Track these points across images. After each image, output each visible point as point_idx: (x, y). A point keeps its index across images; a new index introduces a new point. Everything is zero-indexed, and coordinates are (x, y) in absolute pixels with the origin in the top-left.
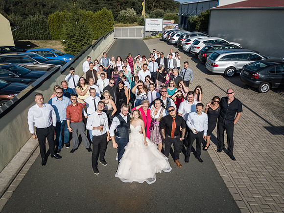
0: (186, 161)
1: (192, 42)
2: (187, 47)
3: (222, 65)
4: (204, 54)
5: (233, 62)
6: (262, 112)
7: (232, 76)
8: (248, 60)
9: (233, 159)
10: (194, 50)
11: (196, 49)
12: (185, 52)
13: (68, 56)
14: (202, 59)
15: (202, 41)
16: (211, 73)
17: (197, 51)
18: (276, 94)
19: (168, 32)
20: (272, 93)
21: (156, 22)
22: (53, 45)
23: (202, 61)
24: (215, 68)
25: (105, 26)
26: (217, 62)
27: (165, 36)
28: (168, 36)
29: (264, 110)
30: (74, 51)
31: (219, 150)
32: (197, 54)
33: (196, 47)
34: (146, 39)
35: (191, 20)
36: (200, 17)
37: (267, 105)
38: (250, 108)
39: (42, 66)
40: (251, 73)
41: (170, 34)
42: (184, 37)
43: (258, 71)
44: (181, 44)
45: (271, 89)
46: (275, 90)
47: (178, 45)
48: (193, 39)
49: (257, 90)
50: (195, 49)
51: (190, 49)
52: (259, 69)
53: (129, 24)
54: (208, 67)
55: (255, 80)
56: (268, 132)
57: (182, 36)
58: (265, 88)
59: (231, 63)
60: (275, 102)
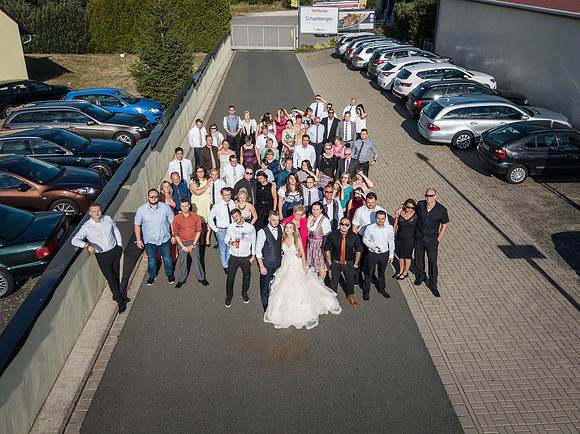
0: (366, 298)
1: (396, 71)
2: (386, 81)
3: (447, 127)
4: (417, 100)
5: (469, 122)
6: (503, 219)
7: (466, 149)
8: (496, 118)
9: (437, 294)
10: (400, 90)
11: (404, 88)
12: (384, 91)
14: (413, 111)
15: (414, 71)
16: (426, 141)
17: (406, 91)
19: (349, 40)
21: (323, 15)
24: (434, 133)
26: (437, 122)
27: (343, 48)
28: (350, 49)
29: (506, 217)
31: (417, 283)
32: (405, 98)
33: (403, 84)
34: (302, 51)
35: (399, 13)
36: (417, 9)
37: (514, 207)
38: (484, 212)
39: (104, 129)
40: (495, 147)
41: (354, 47)
42: (382, 58)
43: (506, 144)
44: (375, 71)
47: (370, 73)
48: (399, 64)
49: (504, 177)
50: (401, 87)
51: (393, 86)
53: (262, 6)
54: (422, 131)
55: (500, 161)
56: (502, 254)
57: (377, 56)
58: (518, 174)
59: (464, 125)
60: (531, 200)
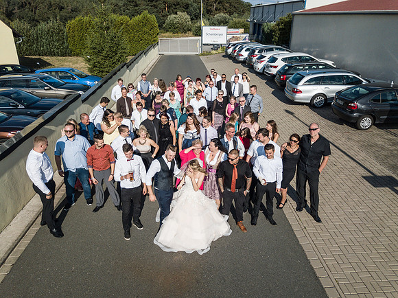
0: (253, 223)
1: (266, 59)
2: (260, 67)
3: (307, 91)
4: (283, 75)
5: (323, 87)
6: (361, 156)
7: (321, 106)
8: (344, 84)
9: (318, 220)
10: (270, 71)
11: (273, 69)
12: (258, 74)
13: (92, 78)
14: (280, 83)
15: (280, 58)
16: (292, 102)
17: (274, 71)
18: (382, 132)
19: (234, 45)
20: (375, 130)
21: (217, 32)
22: (73, 64)
23: (280, 85)
24: (298, 96)
25: (146, 36)
26: (300, 87)
27: (230, 51)
28: (234, 50)
29: (363, 154)
30: (102, 72)
31: (299, 209)
32: (274, 76)
34: (203, 55)
35: (266, 29)
36: (278, 25)
37: (368, 146)
38: (344, 150)
39: (57, 92)
40: (347, 102)
41: (237, 48)
42: (256, 53)
43: (356, 99)
44: (252, 62)
45: (374, 124)
46: (379, 126)
47: (248, 64)
48: (268, 55)
49: (355, 125)
50: (270, 68)
51: (264, 69)
52: (358, 96)
53: (180, 35)
54: (288, 94)
55: (352, 112)
56: (367, 184)
57: (253, 51)
58: (366, 122)
59: (320, 89)
60: (380, 142)
